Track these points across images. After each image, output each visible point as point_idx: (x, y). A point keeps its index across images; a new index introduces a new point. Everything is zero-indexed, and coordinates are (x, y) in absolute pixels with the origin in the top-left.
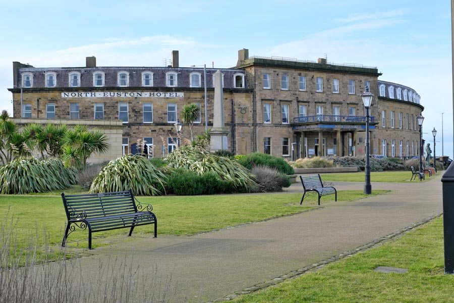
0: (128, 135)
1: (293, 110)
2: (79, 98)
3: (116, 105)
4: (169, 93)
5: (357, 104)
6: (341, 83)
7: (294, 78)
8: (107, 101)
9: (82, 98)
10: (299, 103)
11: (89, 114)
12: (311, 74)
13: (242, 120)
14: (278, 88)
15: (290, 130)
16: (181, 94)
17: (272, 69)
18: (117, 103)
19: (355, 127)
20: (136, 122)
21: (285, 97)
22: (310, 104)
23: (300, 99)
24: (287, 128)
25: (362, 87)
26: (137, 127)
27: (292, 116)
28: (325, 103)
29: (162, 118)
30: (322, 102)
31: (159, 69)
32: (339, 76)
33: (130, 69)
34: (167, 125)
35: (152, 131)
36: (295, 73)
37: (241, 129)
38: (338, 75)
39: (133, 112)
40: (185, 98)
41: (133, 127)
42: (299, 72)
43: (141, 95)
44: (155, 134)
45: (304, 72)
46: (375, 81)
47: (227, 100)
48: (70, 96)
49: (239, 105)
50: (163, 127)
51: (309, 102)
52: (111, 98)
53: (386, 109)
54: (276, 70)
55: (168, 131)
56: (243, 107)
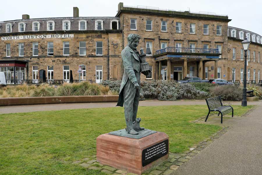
0: (38, 64)
1: (155, 46)
2: (10, 40)
3: (31, 44)
4: (63, 35)
5: (210, 42)
6: (197, 26)
7: (157, 22)
8: (26, 42)
9: (12, 40)
10: (161, 41)
11: (15, 50)
12: (171, 19)
13: (114, 53)
14: (143, 29)
15: (153, 60)
16: (72, 36)
17: (138, 15)
18: (31, 42)
19: (201, 57)
20: (43, 55)
21: (149, 36)
22: (170, 41)
23: (162, 37)
24: (150, 59)
25: (214, 30)
26: (43, 59)
27: (154, 50)
28: (183, 41)
29: (59, 52)
30: (180, 40)
31: (59, 18)
32: (196, 21)
33: (41, 19)
34: (62, 57)
35: (53, 61)
36: (158, 19)
37: (113, 59)
38: (194, 20)
39: (41, 48)
40: (75, 38)
41: (41, 59)
42: (161, 18)
43: (46, 37)
44: (54, 63)
45: (166, 18)
46: (226, 25)
47: (105, 39)
48: (6, 39)
49: (113, 42)
50: (60, 59)
51: (169, 40)
52: (28, 39)
53: (236, 47)
54: (142, 16)
55: (63, 61)
56: (115, 43)
